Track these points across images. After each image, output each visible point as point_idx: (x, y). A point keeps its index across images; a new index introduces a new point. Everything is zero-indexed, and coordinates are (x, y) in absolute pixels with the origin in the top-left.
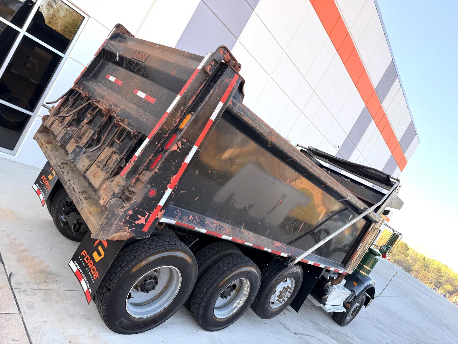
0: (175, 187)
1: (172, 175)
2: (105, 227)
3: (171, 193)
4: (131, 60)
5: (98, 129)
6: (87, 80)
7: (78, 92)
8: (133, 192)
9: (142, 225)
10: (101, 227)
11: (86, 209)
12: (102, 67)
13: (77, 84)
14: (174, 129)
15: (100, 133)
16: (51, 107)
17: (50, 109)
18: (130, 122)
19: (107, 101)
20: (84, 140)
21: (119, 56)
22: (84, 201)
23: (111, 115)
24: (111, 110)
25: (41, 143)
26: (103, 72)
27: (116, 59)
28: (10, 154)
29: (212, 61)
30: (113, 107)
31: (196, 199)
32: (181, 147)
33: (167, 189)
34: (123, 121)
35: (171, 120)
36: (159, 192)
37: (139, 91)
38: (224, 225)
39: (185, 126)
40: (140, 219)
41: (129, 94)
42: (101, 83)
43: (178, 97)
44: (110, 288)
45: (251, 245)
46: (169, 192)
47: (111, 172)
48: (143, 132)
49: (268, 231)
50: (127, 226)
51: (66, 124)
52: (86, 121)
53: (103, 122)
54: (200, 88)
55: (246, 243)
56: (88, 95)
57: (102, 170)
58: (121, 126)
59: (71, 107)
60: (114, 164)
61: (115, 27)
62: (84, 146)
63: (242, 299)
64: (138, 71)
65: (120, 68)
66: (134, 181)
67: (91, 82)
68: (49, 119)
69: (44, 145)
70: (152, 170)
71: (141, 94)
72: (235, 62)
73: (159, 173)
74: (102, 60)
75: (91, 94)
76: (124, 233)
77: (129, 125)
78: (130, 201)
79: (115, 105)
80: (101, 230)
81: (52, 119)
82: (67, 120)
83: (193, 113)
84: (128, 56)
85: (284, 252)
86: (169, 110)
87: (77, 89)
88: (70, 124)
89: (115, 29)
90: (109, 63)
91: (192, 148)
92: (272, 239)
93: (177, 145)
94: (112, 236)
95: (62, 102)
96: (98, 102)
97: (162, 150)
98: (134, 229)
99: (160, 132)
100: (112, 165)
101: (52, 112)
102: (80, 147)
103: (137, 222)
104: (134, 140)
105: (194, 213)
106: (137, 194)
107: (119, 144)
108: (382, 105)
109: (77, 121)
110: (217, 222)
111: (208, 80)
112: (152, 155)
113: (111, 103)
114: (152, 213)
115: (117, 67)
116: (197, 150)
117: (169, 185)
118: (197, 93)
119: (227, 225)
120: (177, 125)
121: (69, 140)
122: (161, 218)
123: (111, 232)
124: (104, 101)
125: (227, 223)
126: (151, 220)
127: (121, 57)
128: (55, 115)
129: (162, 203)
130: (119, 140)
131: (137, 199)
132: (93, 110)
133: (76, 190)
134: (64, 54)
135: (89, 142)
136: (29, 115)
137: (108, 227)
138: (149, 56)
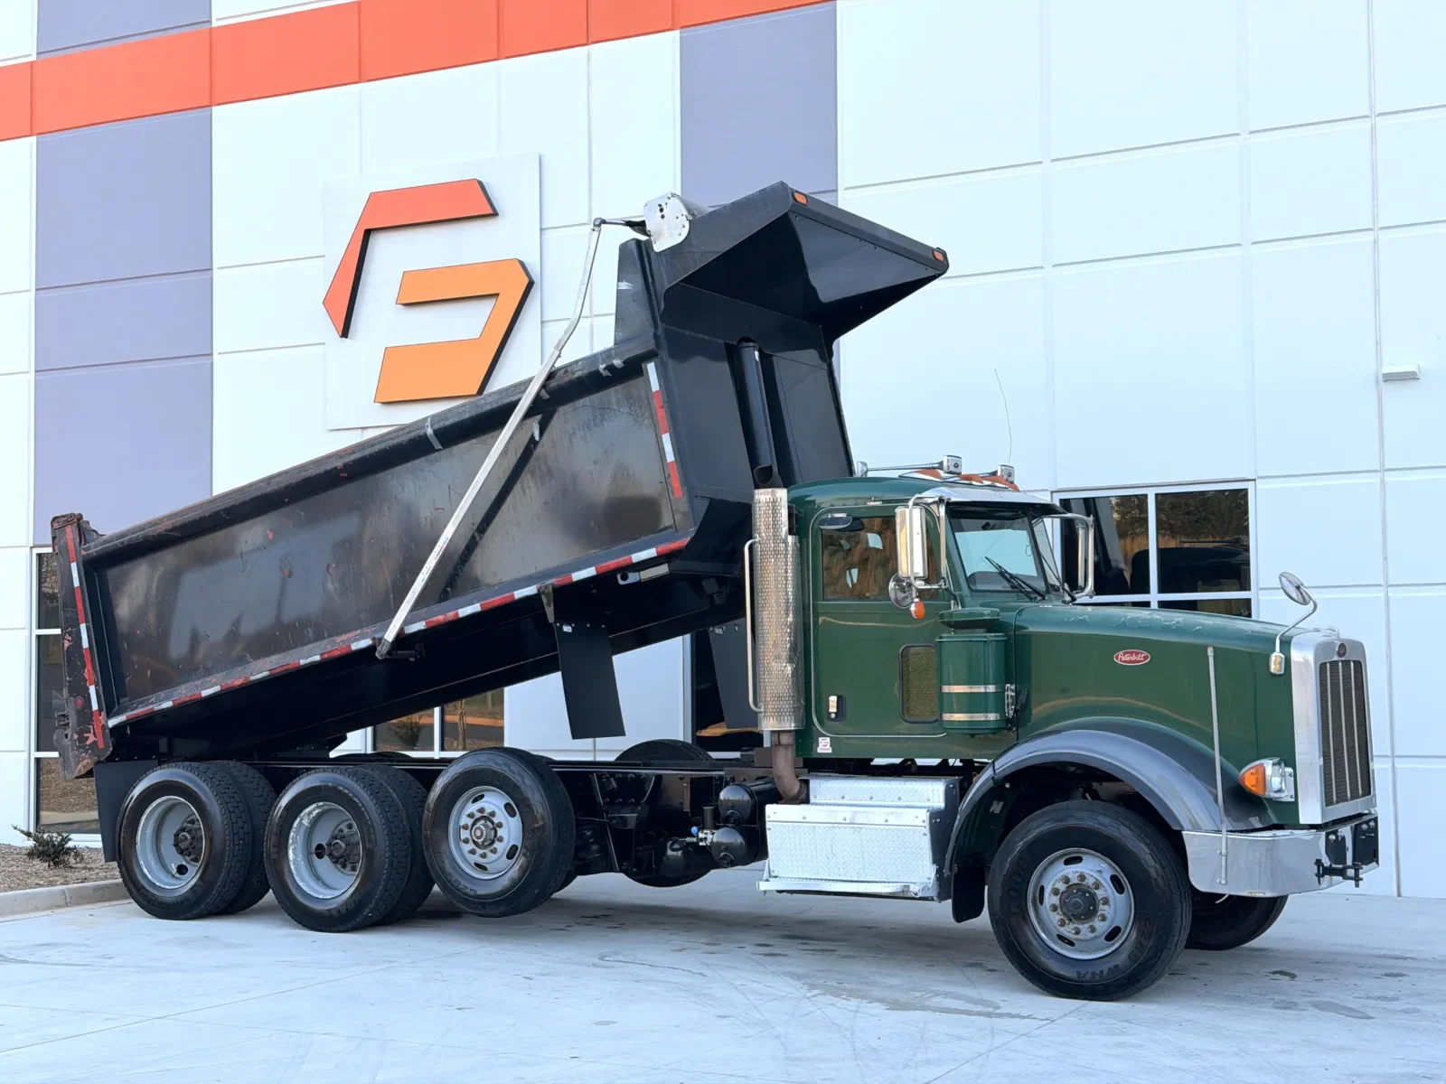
0: (94, 680)
1: (82, 671)
3: (96, 689)
9: (95, 742)
31: (148, 675)
32: (70, 638)
33: (88, 689)
36: (84, 697)
40: (88, 738)
45: (264, 674)
46: (92, 690)
50: (83, 752)
73: (71, 679)
76: (86, 761)
85: (362, 638)
91: (80, 629)
92: (330, 637)
93: (66, 640)
94: (77, 771)
98: (90, 751)
103: (88, 743)
106: (69, 714)
114: (94, 722)
116: (88, 627)
117: (88, 684)
122: (107, 722)
123: (73, 768)
126: (99, 731)
129: (95, 707)
131: (72, 719)
137: (68, 763)
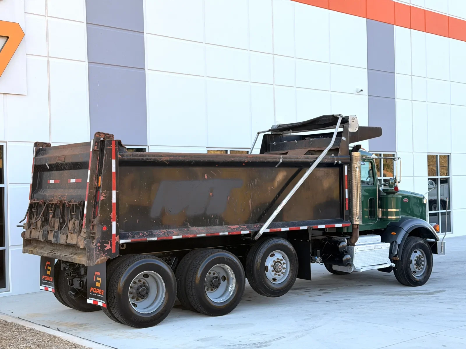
0: (116, 219)
1: (110, 213)
2: (90, 257)
3: (116, 224)
4: (56, 164)
5: (61, 216)
6: (37, 192)
7: (35, 203)
8: (94, 233)
9: (110, 250)
10: (88, 259)
11: (77, 258)
12: (41, 178)
13: (31, 199)
14: (96, 188)
15: (63, 217)
16: (23, 224)
17: (23, 226)
18: (74, 200)
19: (56, 197)
20: (56, 227)
21: (48, 165)
22: (74, 256)
23: (63, 203)
24: (61, 200)
25: (30, 251)
26: (43, 181)
27: (48, 168)
28: (6, 292)
29: (95, 143)
30: (62, 198)
31: (137, 222)
32: (105, 196)
33: (112, 222)
34: (70, 202)
35: (92, 185)
36: (108, 227)
37: (71, 180)
38: (171, 230)
39: (101, 184)
40: (107, 246)
41: (67, 185)
42: (47, 188)
43: (89, 171)
44: (115, 297)
45: (204, 235)
46: (114, 224)
47: (78, 231)
48: (83, 200)
49: (216, 221)
50: (102, 253)
51: (40, 227)
52: (51, 216)
53: (61, 210)
54: (98, 160)
55: (198, 236)
56: (43, 201)
57: (74, 233)
58: (70, 205)
59: (37, 216)
60: (78, 226)
61: (34, 147)
62: (58, 230)
63: (233, 283)
64: (64, 168)
65: (53, 172)
66: (92, 228)
67: (40, 192)
68: (26, 233)
69: (33, 250)
70: (97, 216)
71: (73, 181)
72: (108, 136)
73: (101, 216)
74: (39, 173)
75: (44, 199)
76: (102, 258)
77: (75, 202)
78: (95, 238)
79: (62, 196)
80: (89, 260)
81: (29, 232)
82: (39, 223)
83: (101, 175)
84: (53, 162)
85: (244, 229)
86: (88, 181)
87: (34, 202)
88: (42, 226)
89: (35, 148)
90: (44, 172)
91: (112, 193)
92: (226, 225)
93: (102, 195)
94: (96, 261)
95: (28, 217)
96: (52, 201)
97: (96, 203)
98: (106, 253)
99: (90, 194)
100: (77, 227)
101: (26, 227)
102: (56, 231)
103: (106, 249)
104: (80, 207)
105: (142, 231)
106: (96, 233)
107: (75, 214)
108: (395, 1)
109: (46, 221)
110: (165, 231)
111: (100, 154)
112: (93, 209)
113: (60, 196)
114: (111, 240)
115: (51, 172)
116: (116, 192)
117: (112, 220)
118: (98, 163)
119: (174, 229)
120: (97, 186)
121: (48, 234)
122: (119, 241)
123: (95, 260)
124: (55, 198)
125: (173, 228)
126: (114, 244)
127: (49, 165)
128: (29, 227)
129: (114, 232)
130: (74, 213)
131: (98, 236)
132: (52, 207)
133: (67, 255)
134: (3, 184)
135: (60, 226)
136: (3, 250)
137: (92, 257)
138: (65, 156)
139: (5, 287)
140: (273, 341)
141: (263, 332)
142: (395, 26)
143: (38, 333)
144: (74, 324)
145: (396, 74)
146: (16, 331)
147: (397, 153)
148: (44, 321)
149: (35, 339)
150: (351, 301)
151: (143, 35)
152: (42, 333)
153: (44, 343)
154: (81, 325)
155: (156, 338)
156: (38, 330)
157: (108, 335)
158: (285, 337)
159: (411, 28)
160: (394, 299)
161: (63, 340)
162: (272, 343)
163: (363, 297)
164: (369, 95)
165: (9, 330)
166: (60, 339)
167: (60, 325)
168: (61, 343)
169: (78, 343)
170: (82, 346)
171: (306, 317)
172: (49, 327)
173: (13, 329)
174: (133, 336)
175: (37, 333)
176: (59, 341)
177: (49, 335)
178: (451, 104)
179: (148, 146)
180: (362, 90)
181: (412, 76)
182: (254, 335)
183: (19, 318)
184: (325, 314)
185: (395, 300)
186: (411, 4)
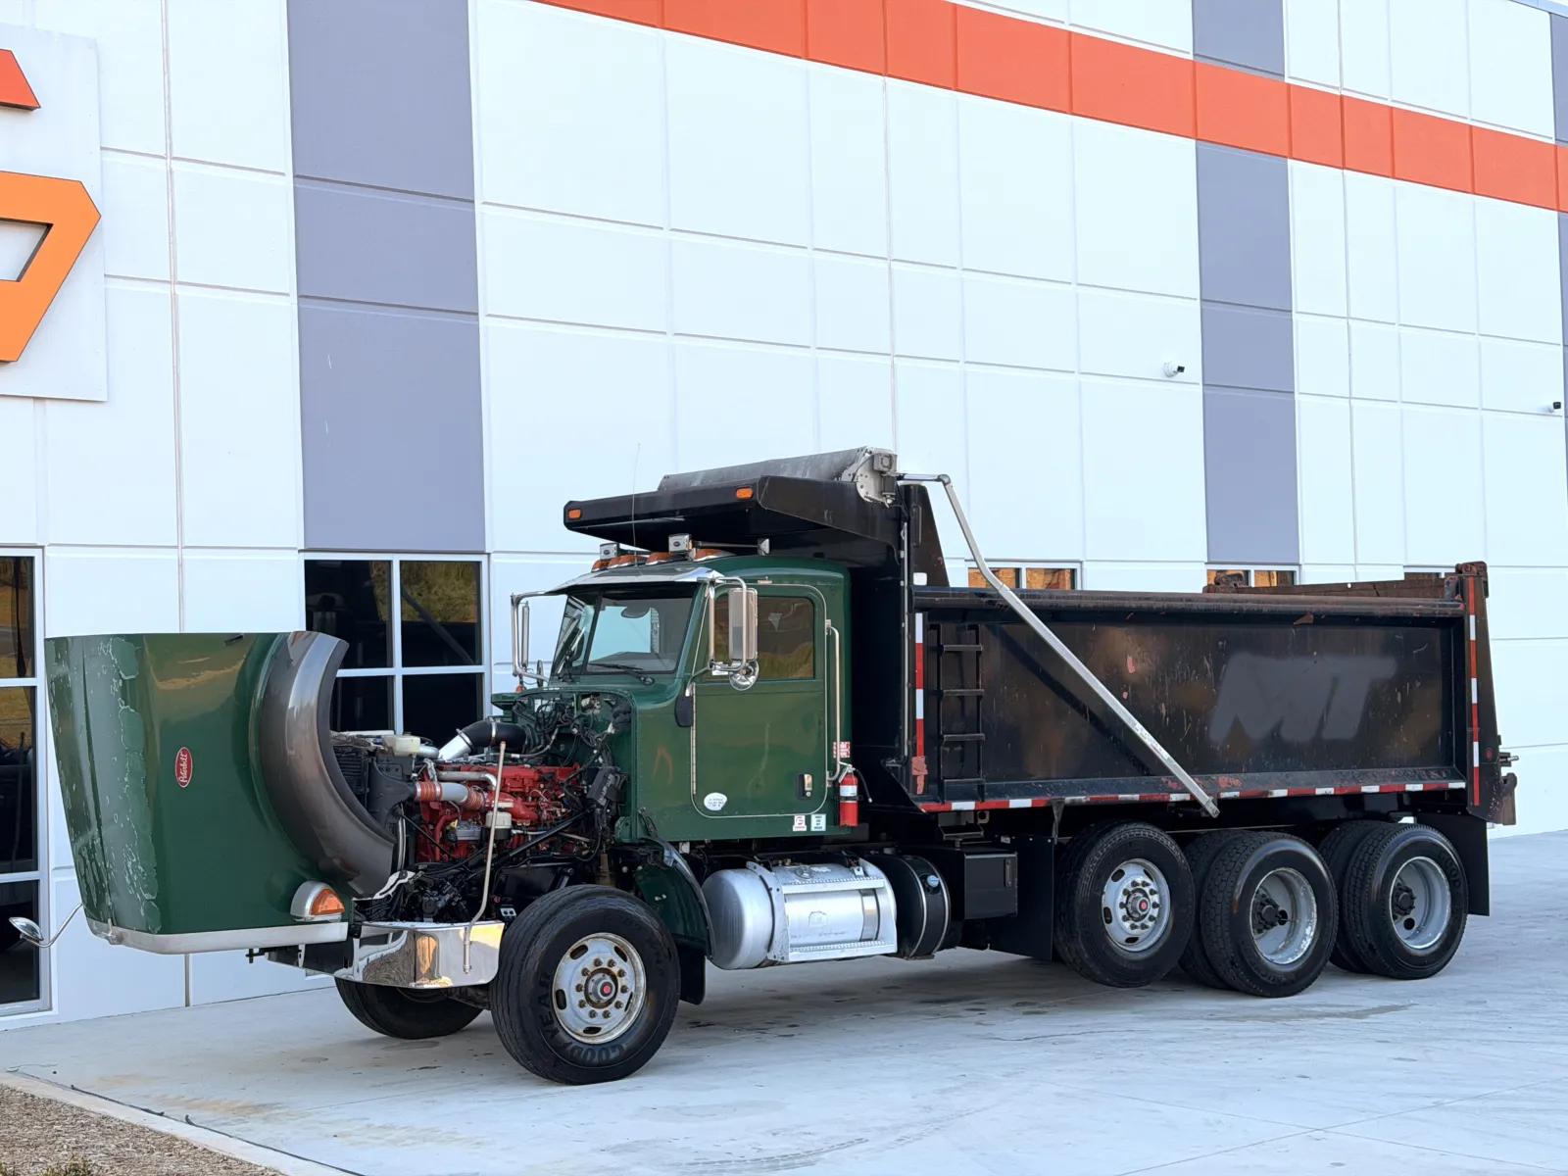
28: (39, 1011)
108: (1292, 82)
136: (32, 881)
139: (38, 997)
140: (827, 1151)
141: (803, 1126)
142: (1290, 162)
143: (123, 1128)
144: (239, 1104)
145: (1295, 317)
146: (59, 1124)
147: (1303, 567)
148: (146, 1096)
149: (113, 1146)
150: (1105, 1036)
151: (471, 210)
152: (136, 1129)
153: (136, 1155)
154: (258, 1108)
155: (478, 1143)
156: (126, 1120)
157: (335, 1136)
158: (867, 1141)
159: (1343, 168)
160: (1238, 1031)
161: (195, 1148)
162: (826, 1156)
163: (1145, 1026)
164: (1207, 383)
165: (39, 1120)
166: (187, 1144)
167: (198, 1107)
168: (188, 1156)
169: (239, 1157)
170: (250, 1164)
171: (948, 1085)
172: (161, 1114)
173: (49, 1118)
174: (410, 1138)
175: (121, 1127)
176: (182, 1151)
177: (155, 1132)
178: (1483, 409)
179: (489, 554)
180: (1181, 369)
181: (1350, 321)
182: (774, 1134)
183: (73, 1088)
184: (1008, 1075)
185: (1238, 1035)
186: (1344, 89)
